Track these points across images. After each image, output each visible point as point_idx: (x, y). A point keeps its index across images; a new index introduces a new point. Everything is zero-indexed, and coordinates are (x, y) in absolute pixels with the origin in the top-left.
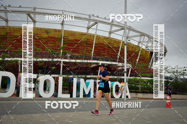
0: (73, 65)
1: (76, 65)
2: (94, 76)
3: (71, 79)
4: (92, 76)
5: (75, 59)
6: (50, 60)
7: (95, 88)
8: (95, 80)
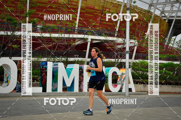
0: (47, 41)
1: (51, 42)
2: (80, 59)
3: (44, 64)
4: (77, 59)
5: (49, 32)
6: (9, 33)
7: (82, 78)
8: (81, 65)
